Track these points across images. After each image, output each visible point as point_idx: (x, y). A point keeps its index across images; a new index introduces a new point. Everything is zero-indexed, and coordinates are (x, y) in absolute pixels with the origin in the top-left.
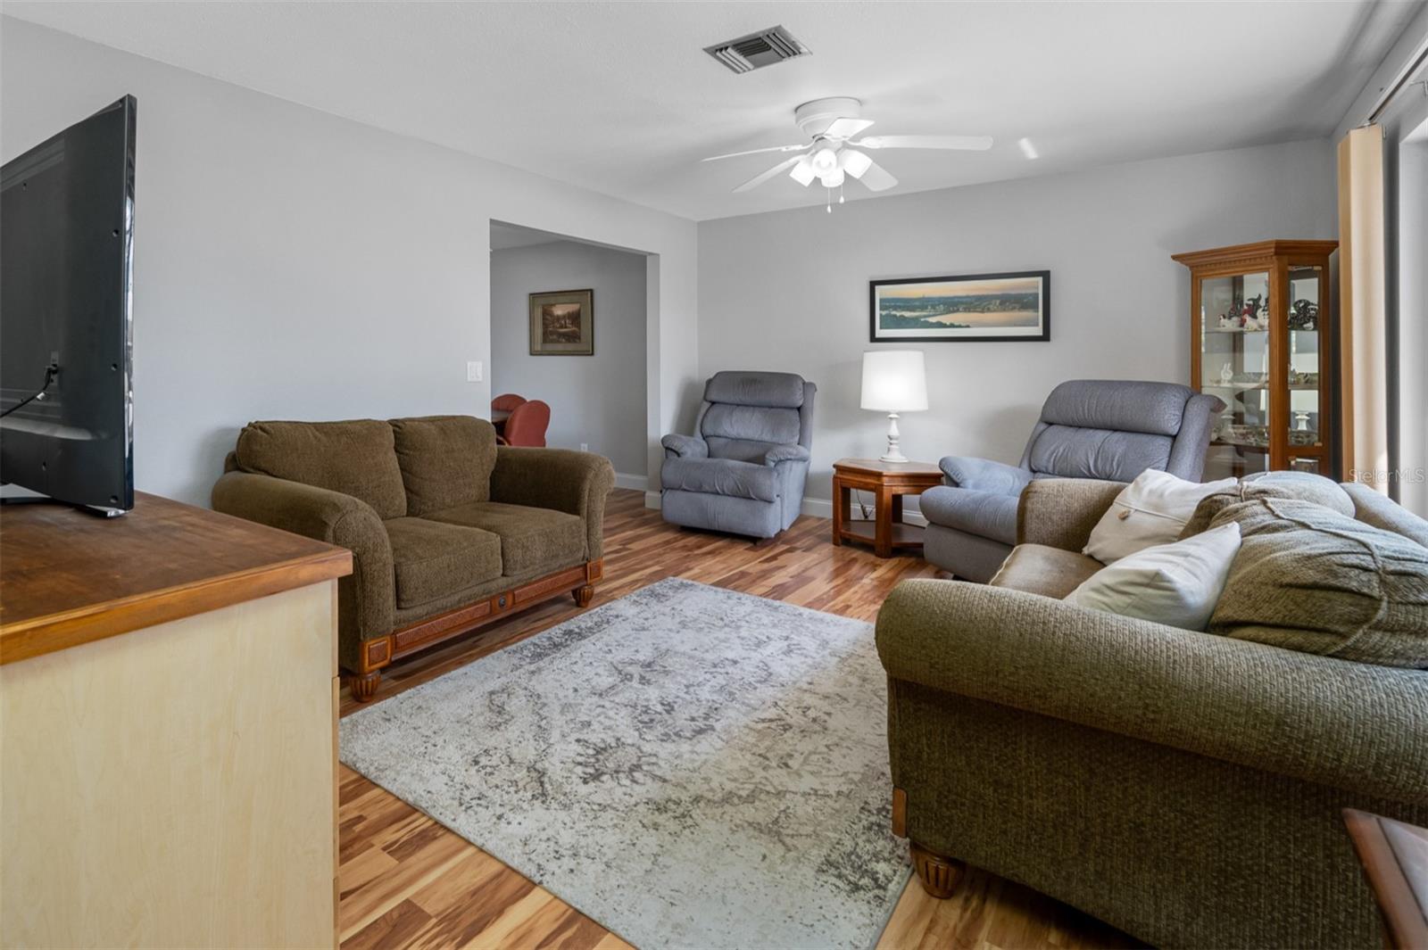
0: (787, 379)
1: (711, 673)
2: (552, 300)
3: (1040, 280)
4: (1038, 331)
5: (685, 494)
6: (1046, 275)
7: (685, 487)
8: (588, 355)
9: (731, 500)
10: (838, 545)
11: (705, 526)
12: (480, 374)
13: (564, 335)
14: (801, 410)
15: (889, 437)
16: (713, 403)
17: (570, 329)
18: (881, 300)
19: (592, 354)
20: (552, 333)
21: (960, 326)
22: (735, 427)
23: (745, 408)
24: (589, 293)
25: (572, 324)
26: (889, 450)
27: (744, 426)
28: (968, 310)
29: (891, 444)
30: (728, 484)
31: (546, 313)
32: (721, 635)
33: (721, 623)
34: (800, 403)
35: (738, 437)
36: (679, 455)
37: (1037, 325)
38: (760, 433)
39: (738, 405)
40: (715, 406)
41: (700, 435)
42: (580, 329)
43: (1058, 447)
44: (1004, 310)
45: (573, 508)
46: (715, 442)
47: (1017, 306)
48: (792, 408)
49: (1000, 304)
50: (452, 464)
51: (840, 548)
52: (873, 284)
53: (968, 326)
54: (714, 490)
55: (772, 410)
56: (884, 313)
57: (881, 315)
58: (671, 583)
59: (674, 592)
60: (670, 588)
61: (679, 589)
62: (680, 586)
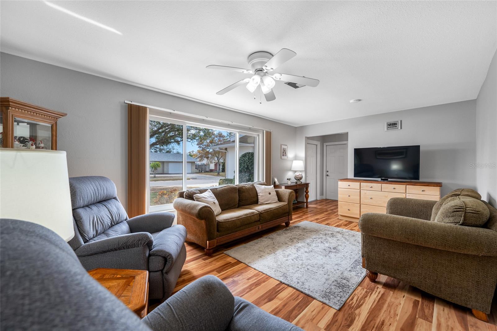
1: (312, 249)
32: (309, 262)
33: (309, 267)
58: (336, 299)
59: (331, 289)
60: (335, 293)
61: (330, 293)
62: (330, 296)
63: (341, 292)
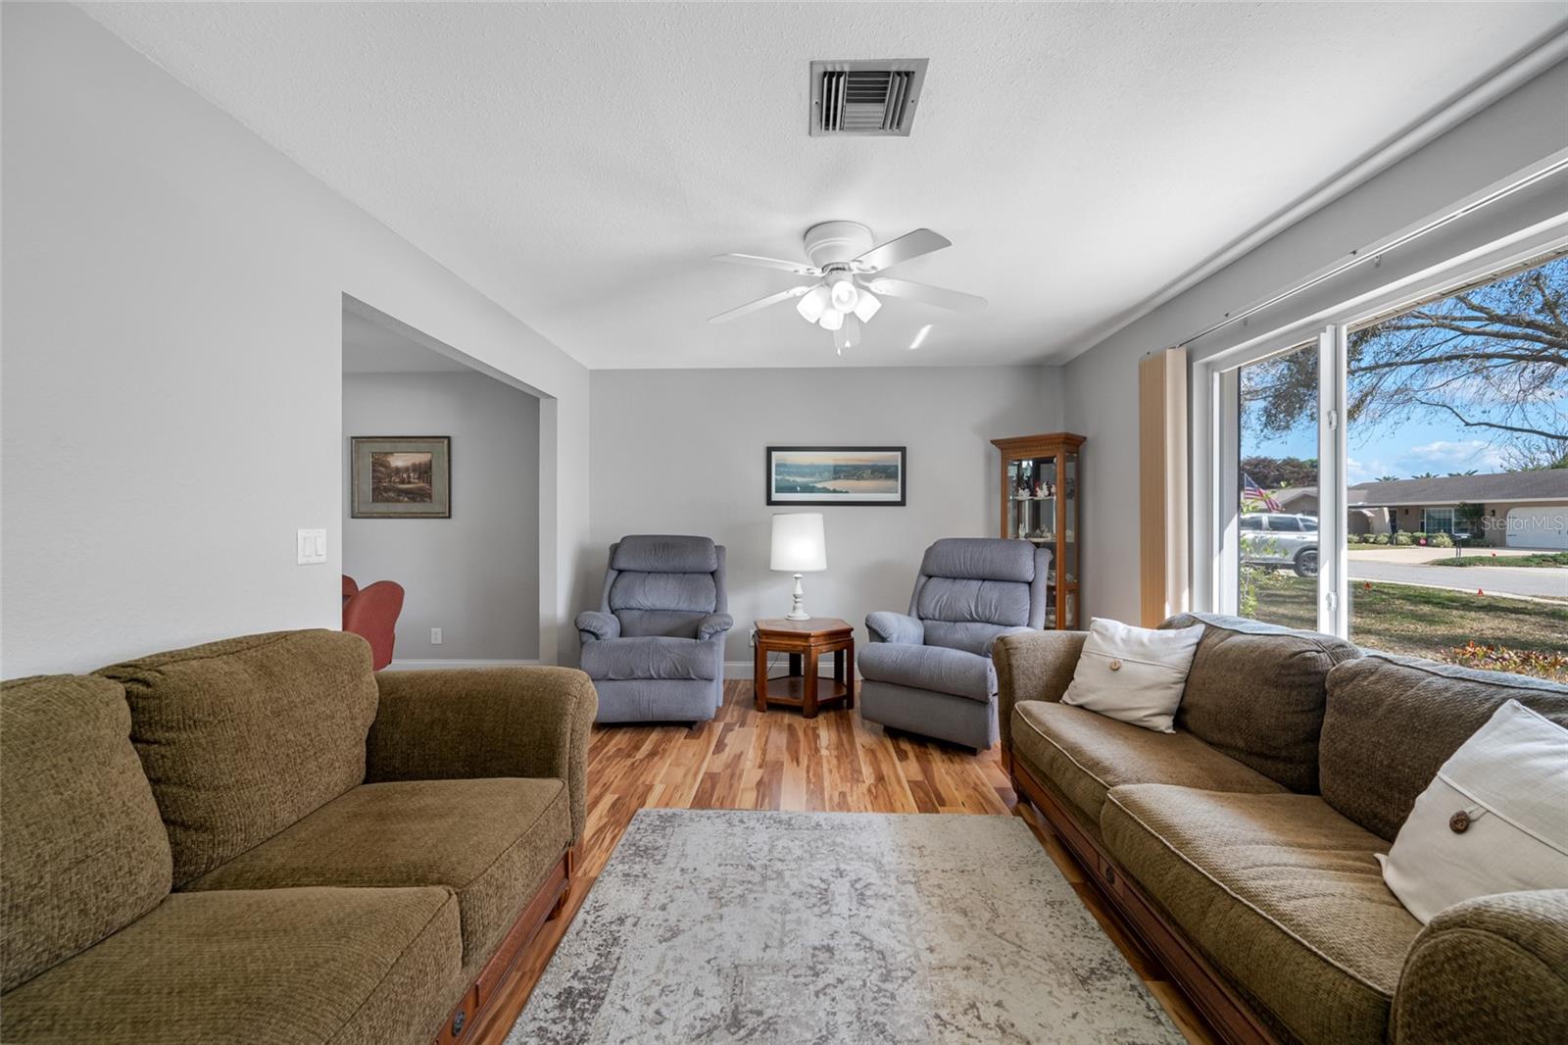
0: (700, 543)
2: (387, 447)
3: (899, 454)
4: (897, 497)
5: (611, 683)
6: (903, 450)
7: (612, 677)
8: (445, 518)
9: (668, 684)
10: (764, 711)
11: (638, 719)
12: (322, 551)
13: (407, 492)
14: (715, 575)
15: (794, 595)
16: (620, 572)
17: (416, 484)
18: (777, 466)
19: (449, 517)
20: (386, 490)
21: (841, 492)
22: (650, 598)
23: (658, 576)
24: (446, 441)
25: (419, 478)
26: (794, 609)
27: (660, 596)
28: (847, 477)
29: (796, 602)
30: (665, 666)
31: (379, 463)
34: (715, 567)
35: (652, 608)
36: (597, 637)
37: (897, 492)
38: (676, 602)
39: (649, 573)
40: (623, 574)
41: (608, 608)
42: (430, 483)
43: (941, 597)
44: (874, 479)
45: (546, 768)
46: (626, 616)
47: (884, 476)
48: (705, 573)
49: (872, 473)
50: (290, 736)
51: (767, 714)
52: (770, 450)
53: (847, 492)
54: (647, 675)
55: (686, 576)
56: (779, 477)
57: (776, 480)
58: (647, 820)
59: (663, 837)
60: (653, 832)
61: (664, 829)
62: (661, 822)
63: (640, 840)
